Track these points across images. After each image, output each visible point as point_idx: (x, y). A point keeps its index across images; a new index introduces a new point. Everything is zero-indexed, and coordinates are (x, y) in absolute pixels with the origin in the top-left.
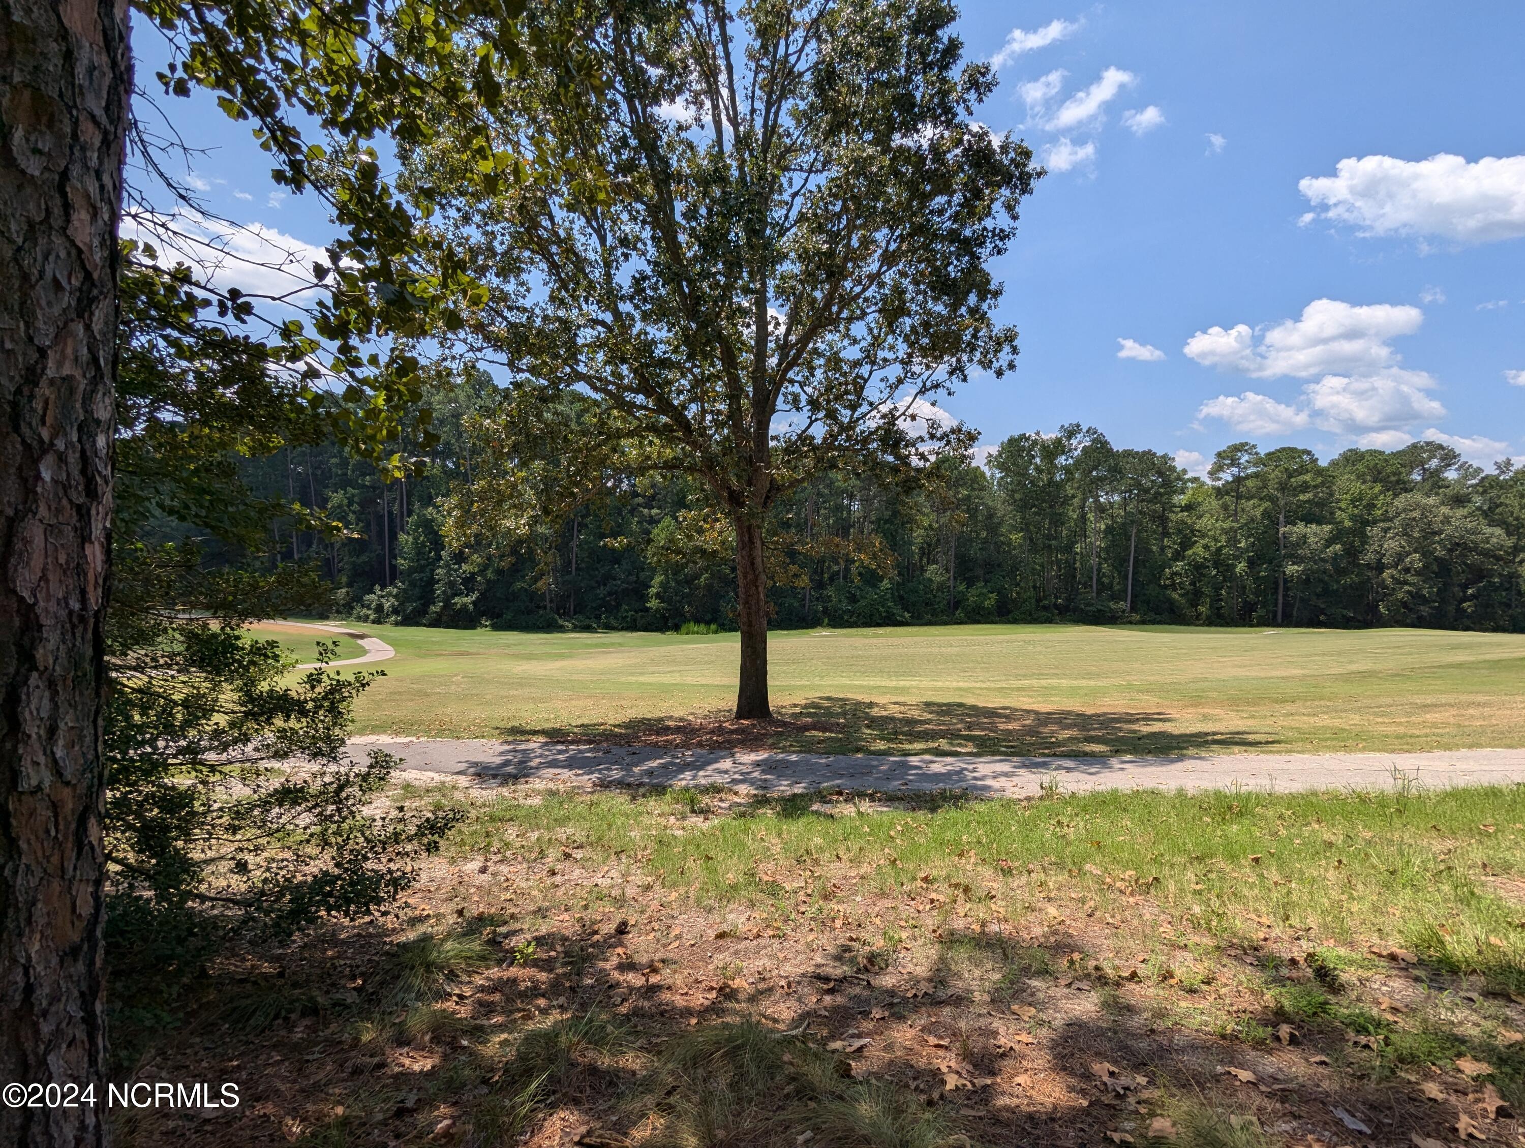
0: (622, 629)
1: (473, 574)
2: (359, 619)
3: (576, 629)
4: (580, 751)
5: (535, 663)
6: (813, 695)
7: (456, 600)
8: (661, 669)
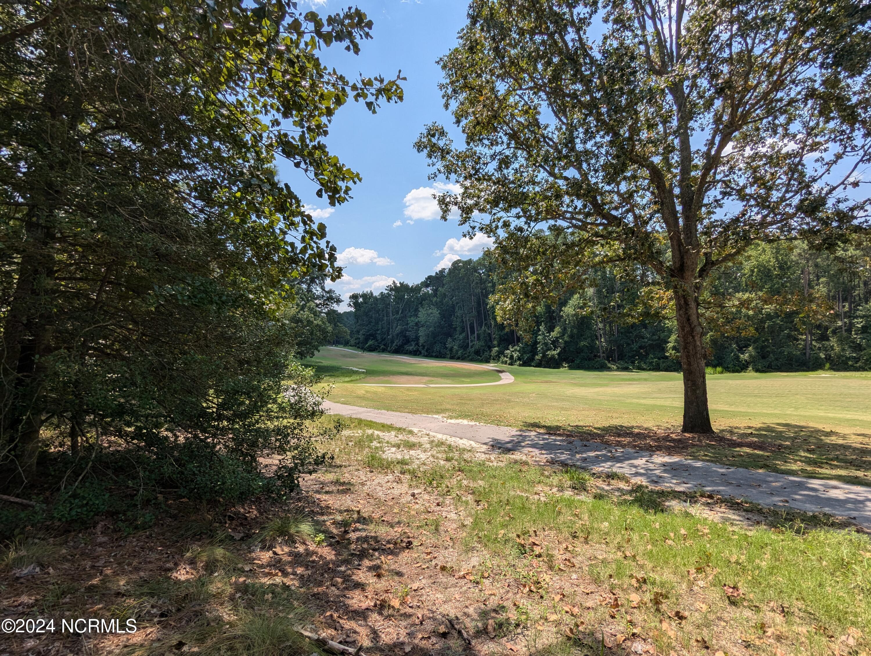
0: (650, 370)
1: (557, 338)
2: (502, 363)
3: (618, 369)
4: (555, 440)
5: (583, 388)
6: (771, 421)
7: (548, 353)
8: (662, 396)
